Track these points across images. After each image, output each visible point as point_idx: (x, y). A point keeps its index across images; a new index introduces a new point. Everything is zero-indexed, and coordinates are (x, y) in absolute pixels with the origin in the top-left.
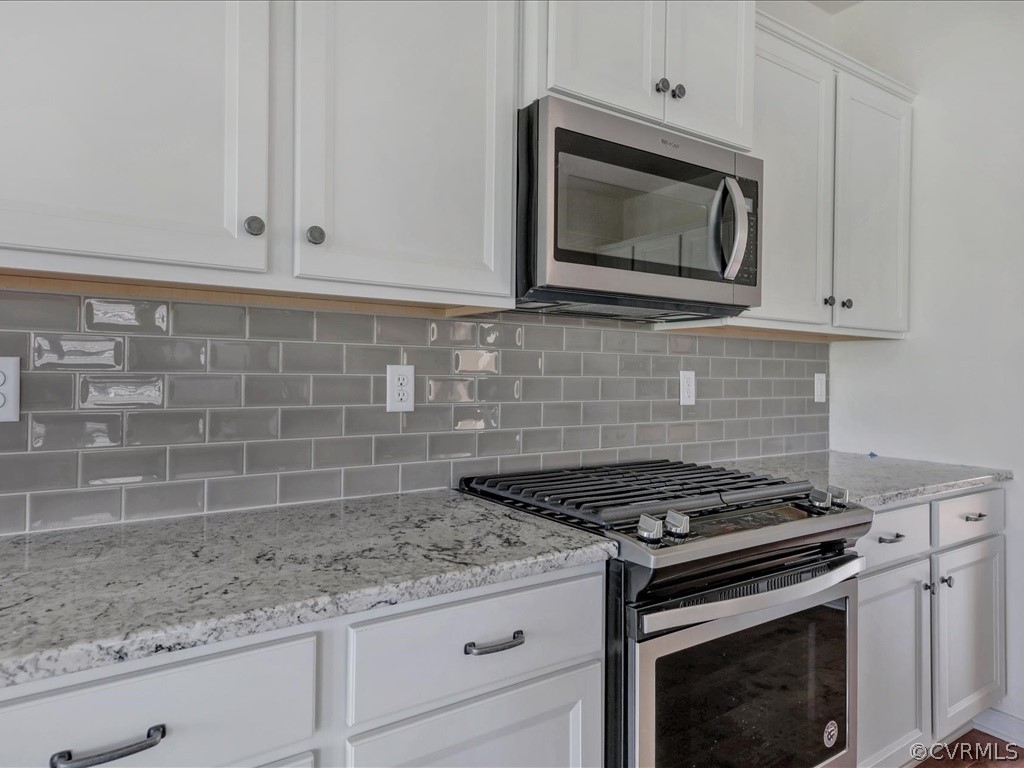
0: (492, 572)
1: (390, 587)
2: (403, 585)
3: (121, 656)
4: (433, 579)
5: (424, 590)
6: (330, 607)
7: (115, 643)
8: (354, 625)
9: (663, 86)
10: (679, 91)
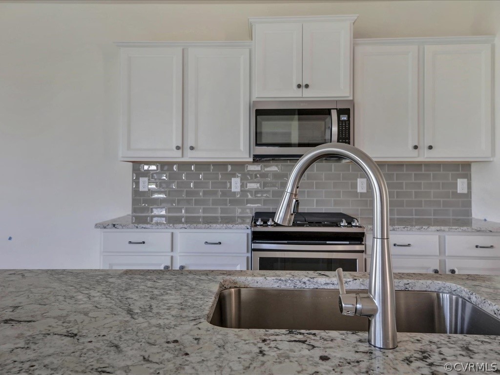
0: (210, 226)
1: (185, 225)
2: (188, 225)
3: (137, 227)
4: (195, 225)
5: (193, 227)
6: (172, 227)
7: (136, 225)
8: (180, 232)
9: (299, 86)
10: (307, 86)
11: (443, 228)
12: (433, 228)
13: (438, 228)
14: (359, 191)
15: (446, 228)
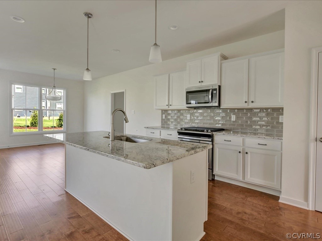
9: (200, 82)
10: (202, 82)
11: (243, 135)
12: (239, 135)
13: (242, 135)
14: (232, 120)
15: (245, 135)
